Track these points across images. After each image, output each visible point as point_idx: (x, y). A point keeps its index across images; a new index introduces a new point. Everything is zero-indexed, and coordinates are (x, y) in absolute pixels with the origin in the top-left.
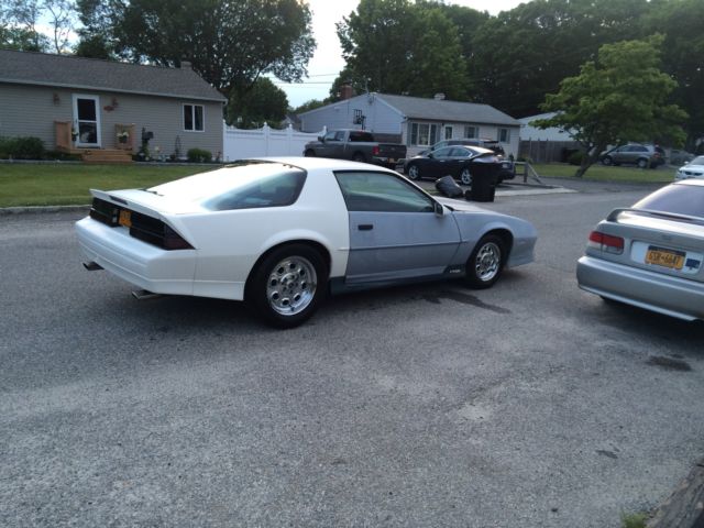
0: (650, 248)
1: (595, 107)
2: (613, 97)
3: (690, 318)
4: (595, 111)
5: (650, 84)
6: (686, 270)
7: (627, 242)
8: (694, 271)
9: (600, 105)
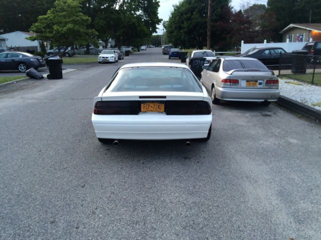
0: (247, 81)
1: (62, 30)
2: (70, 26)
3: (263, 100)
4: (63, 32)
5: (83, 20)
6: (259, 86)
7: (239, 80)
8: (261, 86)
9: (65, 29)
